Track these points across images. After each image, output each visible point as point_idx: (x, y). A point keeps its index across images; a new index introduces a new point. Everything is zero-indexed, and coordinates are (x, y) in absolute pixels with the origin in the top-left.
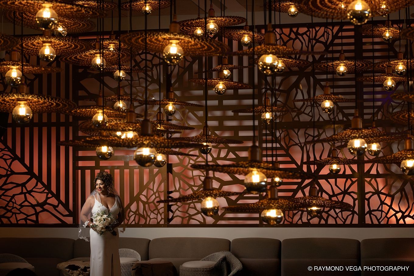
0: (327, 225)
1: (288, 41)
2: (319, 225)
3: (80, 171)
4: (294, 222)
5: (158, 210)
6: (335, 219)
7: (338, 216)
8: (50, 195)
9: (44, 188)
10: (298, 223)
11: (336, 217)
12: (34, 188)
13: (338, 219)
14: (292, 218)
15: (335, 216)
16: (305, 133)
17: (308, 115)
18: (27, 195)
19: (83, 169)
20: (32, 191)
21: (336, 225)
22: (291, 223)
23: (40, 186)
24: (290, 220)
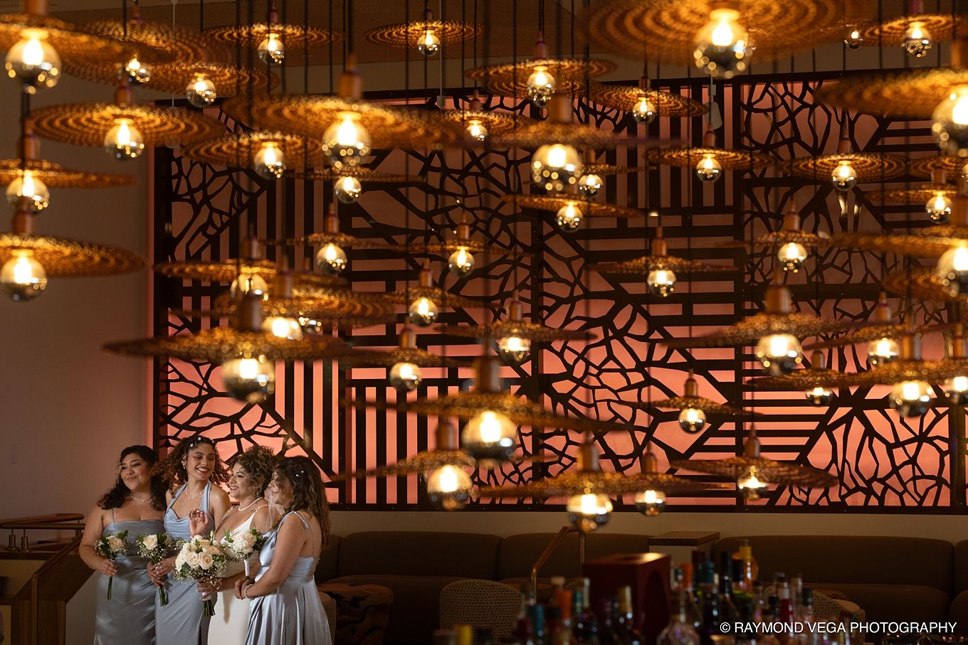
0: (882, 509)
1: (799, 109)
2: (866, 509)
3: (354, 389)
4: (812, 502)
5: (521, 475)
6: (900, 495)
7: (906, 490)
8: (291, 442)
9: (279, 426)
10: (820, 503)
11: (903, 492)
12: (258, 425)
13: (906, 496)
14: (808, 494)
15: (900, 489)
16: (835, 309)
17: (842, 269)
18: (243, 440)
19: (362, 385)
20: (252, 432)
21: (903, 509)
22: (806, 503)
23: (270, 420)
24: (803, 497)
